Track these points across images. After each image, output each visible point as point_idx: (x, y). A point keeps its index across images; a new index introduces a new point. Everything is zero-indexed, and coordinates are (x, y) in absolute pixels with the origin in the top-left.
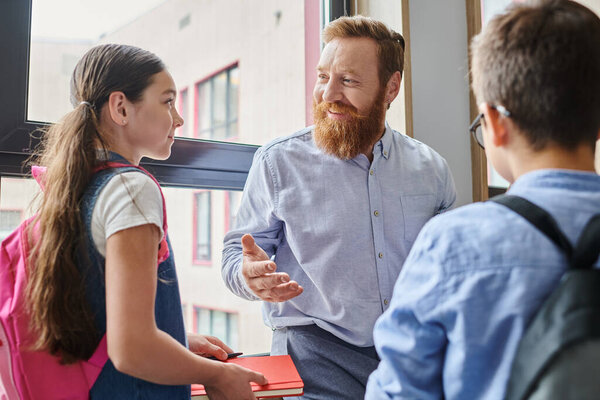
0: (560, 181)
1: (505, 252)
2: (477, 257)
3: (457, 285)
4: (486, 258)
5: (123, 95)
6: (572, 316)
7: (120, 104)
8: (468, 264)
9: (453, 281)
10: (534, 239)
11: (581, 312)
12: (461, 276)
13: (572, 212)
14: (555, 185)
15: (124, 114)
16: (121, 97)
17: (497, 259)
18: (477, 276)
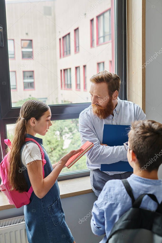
0: (139, 180)
1: (118, 198)
2: (112, 197)
3: (106, 203)
7: (33, 121)
8: (109, 199)
12: (107, 201)
13: (140, 190)
14: (138, 181)
17: (116, 199)
18: (110, 203)
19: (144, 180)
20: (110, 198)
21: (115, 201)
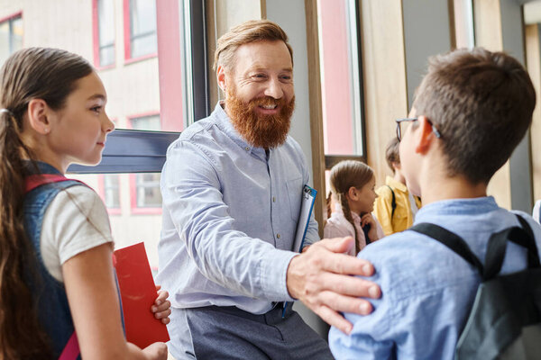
0: (461, 208)
1: (436, 277)
2: (415, 284)
3: (404, 310)
4: (422, 285)
5: (43, 102)
6: (498, 324)
7: (41, 112)
8: (410, 291)
9: (399, 307)
10: (454, 262)
11: (503, 319)
12: (406, 302)
13: (476, 233)
14: (459, 212)
15: (47, 122)
16: (42, 105)
17: (430, 283)
18: (419, 300)
19: (472, 203)
20: (411, 288)
21: (430, 289)
